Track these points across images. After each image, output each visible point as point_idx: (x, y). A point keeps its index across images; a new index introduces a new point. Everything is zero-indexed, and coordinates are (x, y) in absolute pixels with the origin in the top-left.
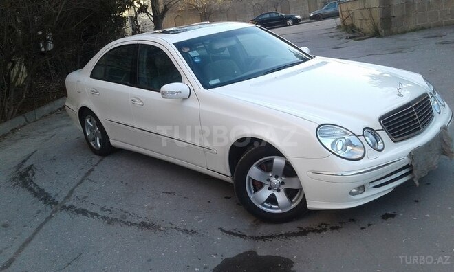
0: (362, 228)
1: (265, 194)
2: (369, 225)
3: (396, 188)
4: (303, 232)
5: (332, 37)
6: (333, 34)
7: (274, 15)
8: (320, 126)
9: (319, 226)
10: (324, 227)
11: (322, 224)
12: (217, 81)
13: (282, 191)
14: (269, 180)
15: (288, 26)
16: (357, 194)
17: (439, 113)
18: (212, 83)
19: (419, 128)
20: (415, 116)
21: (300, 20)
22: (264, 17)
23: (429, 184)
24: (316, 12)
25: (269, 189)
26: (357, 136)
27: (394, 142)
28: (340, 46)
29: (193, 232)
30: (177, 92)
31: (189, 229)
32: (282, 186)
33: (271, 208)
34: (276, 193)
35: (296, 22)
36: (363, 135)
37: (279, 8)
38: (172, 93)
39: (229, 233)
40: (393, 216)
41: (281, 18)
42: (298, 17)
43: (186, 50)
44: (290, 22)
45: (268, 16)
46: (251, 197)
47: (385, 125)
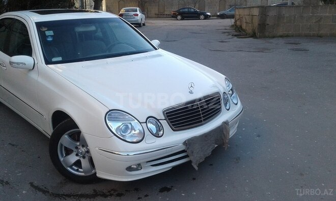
0: (139, 198)
1: (73, 158)
2: (146, 196)
3: (174, 168)
4: (95, 195)
5: (224, 33)
6: (226, 31)
7: (192, 10)
8: (110, 111)
9: (109, 192)
10: (112, 192)
11: (112, 190)
12: (60, 59)
13: (87, 158)
14: (77, 148)
15: (200, 19)
16: (137, 169)
17: (228, 110)
18: (54, 60)
19: (201, 121)
20: (199, 111)
21: (210, 16)
22: (184, 10)
23: (211, 165)
24: (222, 12)
25: (77, 155)
26: (140, 123)
27: (174, 130)
28: (226, 41)
29: (7, 183)
30: (22, 63)
31: (5, 180)
32: (87, 154)
33: (77, 170)
34: (82, 160)
35: (207, 17)
36: (146, 122)
37: (197, 5)
38: (18, 63)
39: (37, 188)
40: (168, 190)
41: (196, 13)
42: (209, 14)
43: (44, 29)
44: (202, 17)
45: (186, 10)
46: (62, 159)
47: (168, 116)
